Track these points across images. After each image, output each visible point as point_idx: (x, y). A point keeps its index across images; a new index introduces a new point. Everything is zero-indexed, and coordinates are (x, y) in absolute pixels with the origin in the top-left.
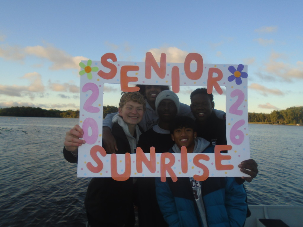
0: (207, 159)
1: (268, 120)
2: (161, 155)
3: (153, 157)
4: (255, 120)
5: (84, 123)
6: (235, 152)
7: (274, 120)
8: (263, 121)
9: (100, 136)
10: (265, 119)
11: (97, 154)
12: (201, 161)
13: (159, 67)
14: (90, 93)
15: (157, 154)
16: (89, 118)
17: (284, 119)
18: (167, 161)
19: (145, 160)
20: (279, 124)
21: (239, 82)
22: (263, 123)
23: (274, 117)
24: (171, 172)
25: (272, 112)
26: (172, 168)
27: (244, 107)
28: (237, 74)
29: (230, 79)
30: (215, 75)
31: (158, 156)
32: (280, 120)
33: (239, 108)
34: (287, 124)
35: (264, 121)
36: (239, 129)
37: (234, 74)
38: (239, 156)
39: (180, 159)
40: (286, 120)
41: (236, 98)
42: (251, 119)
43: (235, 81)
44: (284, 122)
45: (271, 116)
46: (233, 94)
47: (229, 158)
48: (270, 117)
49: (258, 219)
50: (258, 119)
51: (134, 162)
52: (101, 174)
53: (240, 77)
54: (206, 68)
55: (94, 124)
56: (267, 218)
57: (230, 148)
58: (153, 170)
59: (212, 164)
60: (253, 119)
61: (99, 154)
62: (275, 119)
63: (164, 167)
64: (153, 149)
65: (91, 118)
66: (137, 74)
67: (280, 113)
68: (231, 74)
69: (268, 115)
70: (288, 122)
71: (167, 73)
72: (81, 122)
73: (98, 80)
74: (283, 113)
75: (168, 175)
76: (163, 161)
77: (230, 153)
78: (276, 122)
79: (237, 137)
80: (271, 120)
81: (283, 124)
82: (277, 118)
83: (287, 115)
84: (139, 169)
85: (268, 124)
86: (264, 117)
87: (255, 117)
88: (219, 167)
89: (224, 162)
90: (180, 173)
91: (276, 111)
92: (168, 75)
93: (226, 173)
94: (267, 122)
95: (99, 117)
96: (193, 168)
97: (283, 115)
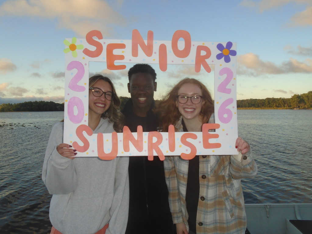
0: (195, 137)
1: (288, 105)
2: (149, 134)
3: (140, 137)
4: (274, 106)
5: (69, 102)
6: (223, 130)
7: (294, 105)
8: (282, 106)
9: (86, 115)
10: (285, 104)
11: (83, 133)
12: (189, 140)
13: (146, 45)
14: (75, 71)
15: (144, 133)
16: (75, 97)
17: (305, 104)
18: (155, 140)
19: (132, 139)
20: (300, 109)
21: (227, 60)
22: (282, 108)
23: (294, 101)
24: (158, 150)
25: (292, 96)
26: (159, 146)
27: (233, 85)
28: (226, 52)
29: (219, 57)
30: (203, 53)
31: (146, 135)
32: (301, 105)
33: (228, 87)
34: (308, 108)
35: (284, 106)
36: (227, 108)
37: (222, 52)
38: (227, 134)
39: (168, 138)
40: (308, 104)
41: (225, 76)
42: (270, 105)
43: (223, 58)
44: (305, 106)
45: (291, 100)
46: (222, 73)
47: (217, 136)
48: (290, 102)
49: (288, 220)
50: (278, 105)
51: (121, 141)
52: (87, 153)
53: (228, 55)
54: (194, 45)
55: (79, 104)
56: (299, 218)
57: (218, 126)
58: (140, 149)
59: (200, 142)
60: (271, 104)
61: (85, 134)
62: (296, 103)
63: (151, 146)
64: (140, 128)
65: (76, 97)
66: (123, 52)
67: (301, 97)
68: (220, 52)
69: (288, 100)
70: (310, 106)
71: (154, 51)
72: (66, 101)
73: (84, 58)
74: (304, 97)
75: (155, 154)
76: (150, 139)
77: (218, 131)
78: (297, 107)
79: (225, 116)
80: (292, 105)
81: (304, 108)
82: (297, 103)
83: (308, 99)
84: (126, 148)
85: (288, 109)
86: (284, 102)
87: (274, 102)
88: (207, 145)
89: (212, 141)
90: (167, 152)
91: (297, 95)
92: (155, 53)
93: (213, 151)
94: (287, 108)
95: (85, 97)
96: (180, 146)
97: (304, 99)
